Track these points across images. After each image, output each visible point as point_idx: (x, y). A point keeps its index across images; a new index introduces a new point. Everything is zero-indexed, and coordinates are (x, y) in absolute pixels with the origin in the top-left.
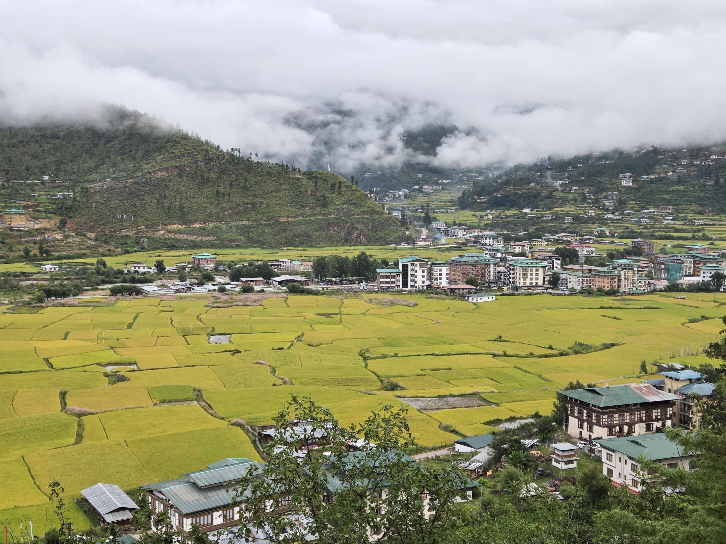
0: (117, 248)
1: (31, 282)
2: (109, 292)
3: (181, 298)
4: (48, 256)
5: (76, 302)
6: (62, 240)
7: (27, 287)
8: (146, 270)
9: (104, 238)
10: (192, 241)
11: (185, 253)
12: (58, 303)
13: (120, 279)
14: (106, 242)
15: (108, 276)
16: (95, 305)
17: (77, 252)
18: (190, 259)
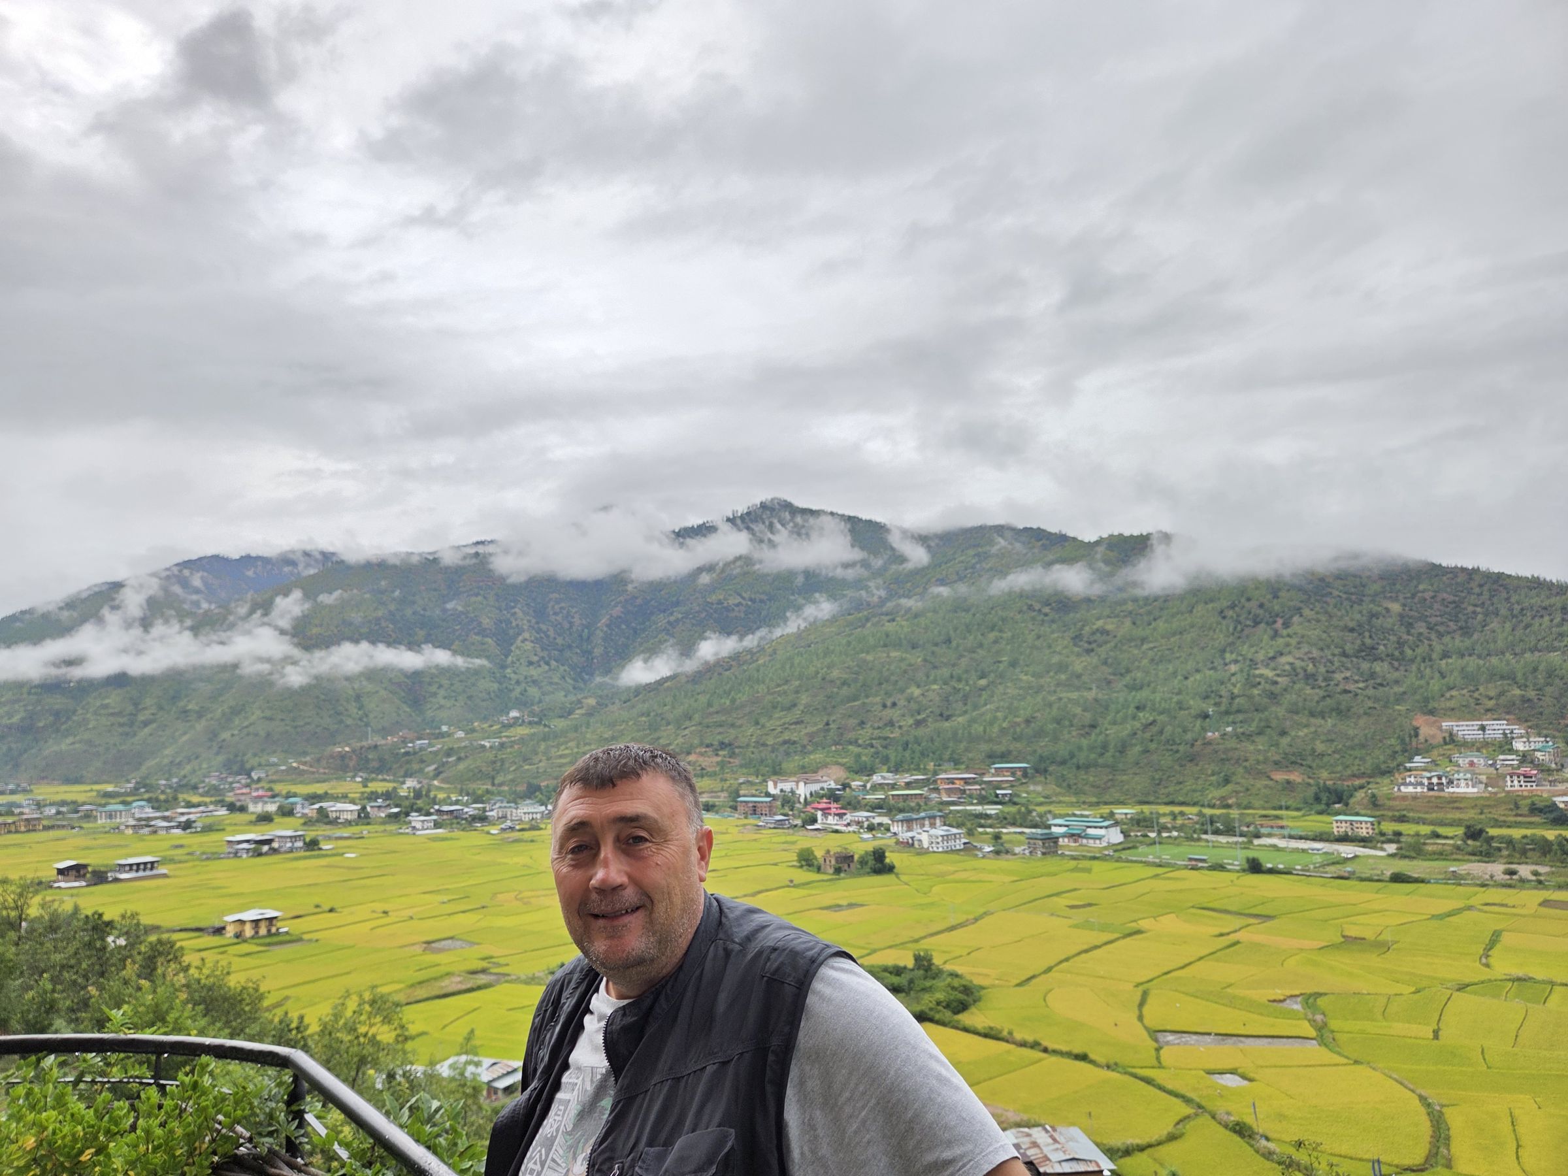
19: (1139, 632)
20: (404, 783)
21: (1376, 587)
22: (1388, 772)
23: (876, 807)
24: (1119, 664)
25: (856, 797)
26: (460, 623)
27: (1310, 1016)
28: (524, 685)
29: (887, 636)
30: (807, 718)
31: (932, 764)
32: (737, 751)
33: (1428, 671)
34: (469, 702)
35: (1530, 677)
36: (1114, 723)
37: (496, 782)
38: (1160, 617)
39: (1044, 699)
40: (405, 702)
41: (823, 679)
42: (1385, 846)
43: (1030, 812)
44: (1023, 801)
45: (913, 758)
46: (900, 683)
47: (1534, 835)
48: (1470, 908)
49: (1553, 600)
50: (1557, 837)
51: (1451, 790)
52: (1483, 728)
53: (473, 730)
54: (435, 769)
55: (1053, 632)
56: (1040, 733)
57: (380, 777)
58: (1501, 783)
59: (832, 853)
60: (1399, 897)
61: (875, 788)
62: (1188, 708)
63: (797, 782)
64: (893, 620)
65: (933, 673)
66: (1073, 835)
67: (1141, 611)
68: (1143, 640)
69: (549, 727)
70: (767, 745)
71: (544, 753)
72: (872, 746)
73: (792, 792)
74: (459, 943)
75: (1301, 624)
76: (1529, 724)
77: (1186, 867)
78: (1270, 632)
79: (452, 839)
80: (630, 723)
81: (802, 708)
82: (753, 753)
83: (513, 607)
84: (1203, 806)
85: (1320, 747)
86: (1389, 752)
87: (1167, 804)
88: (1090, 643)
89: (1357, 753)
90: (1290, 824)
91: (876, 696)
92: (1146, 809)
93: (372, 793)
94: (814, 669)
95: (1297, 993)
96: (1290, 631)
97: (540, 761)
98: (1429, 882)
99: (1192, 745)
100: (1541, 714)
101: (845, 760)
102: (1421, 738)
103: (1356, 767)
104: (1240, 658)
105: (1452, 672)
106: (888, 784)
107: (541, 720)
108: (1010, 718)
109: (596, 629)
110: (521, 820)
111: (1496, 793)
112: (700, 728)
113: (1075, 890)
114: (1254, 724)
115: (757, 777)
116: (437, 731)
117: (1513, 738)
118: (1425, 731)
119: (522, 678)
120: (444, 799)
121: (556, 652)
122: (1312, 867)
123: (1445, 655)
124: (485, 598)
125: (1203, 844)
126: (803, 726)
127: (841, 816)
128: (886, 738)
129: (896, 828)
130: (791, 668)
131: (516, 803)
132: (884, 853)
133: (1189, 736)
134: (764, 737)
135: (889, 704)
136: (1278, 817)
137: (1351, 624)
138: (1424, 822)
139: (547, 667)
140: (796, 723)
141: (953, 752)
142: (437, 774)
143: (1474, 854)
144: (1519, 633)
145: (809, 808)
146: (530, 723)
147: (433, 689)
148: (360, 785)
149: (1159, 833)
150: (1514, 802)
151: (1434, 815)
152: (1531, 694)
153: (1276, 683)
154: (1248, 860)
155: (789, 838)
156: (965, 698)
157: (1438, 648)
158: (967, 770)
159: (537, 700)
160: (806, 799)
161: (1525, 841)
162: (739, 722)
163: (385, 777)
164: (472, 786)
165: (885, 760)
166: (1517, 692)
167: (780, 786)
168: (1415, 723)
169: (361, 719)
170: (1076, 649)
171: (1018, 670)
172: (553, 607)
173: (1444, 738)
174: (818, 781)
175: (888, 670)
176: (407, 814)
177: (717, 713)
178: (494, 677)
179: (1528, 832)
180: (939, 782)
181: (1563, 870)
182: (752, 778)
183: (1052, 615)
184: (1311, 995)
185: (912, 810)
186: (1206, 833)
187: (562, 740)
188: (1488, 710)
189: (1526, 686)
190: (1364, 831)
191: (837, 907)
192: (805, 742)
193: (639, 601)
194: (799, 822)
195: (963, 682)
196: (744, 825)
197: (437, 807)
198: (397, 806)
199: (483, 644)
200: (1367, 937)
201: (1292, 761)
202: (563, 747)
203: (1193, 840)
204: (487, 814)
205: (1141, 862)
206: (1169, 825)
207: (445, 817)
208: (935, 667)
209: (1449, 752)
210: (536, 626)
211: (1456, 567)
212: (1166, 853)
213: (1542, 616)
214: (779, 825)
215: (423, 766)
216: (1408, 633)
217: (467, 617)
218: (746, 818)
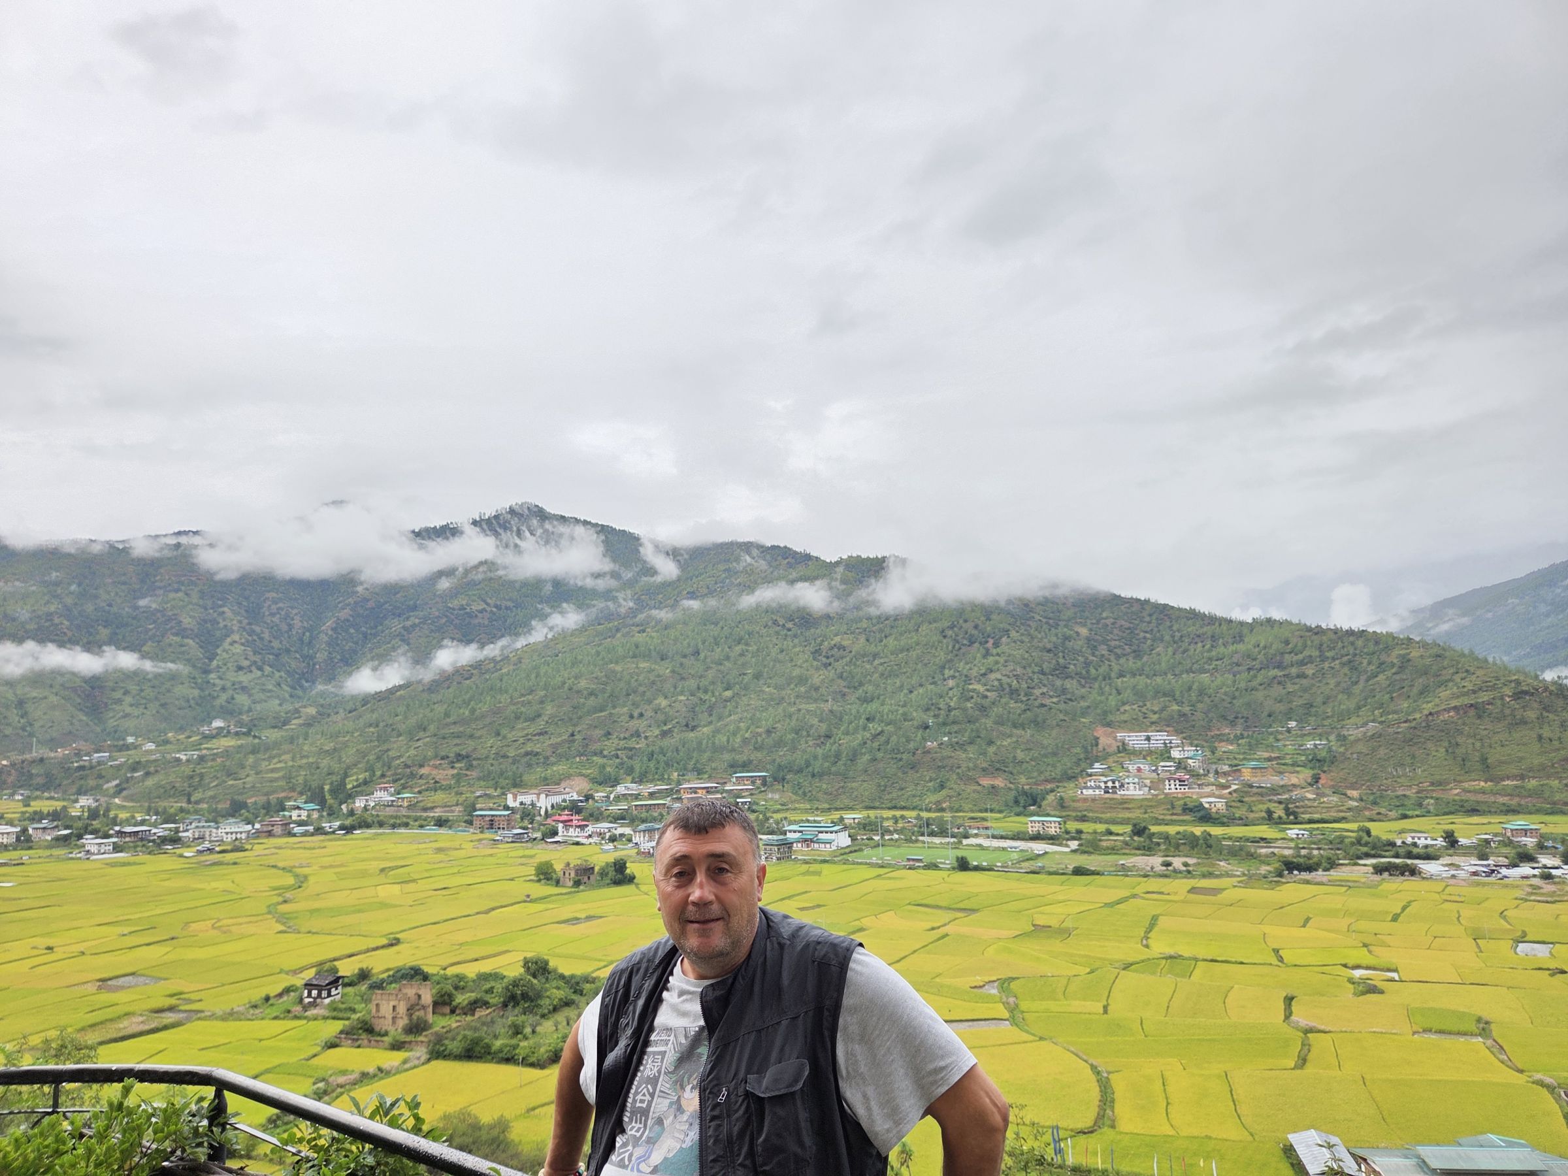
0: (1390, 811)
1: (1272, 850)
2: (1371, 869)
3: (1478, 884)
4: (1296, 818)
5: (1325, 879)
6: (1314, 800)
7: (1267, 856)
8: (1429, 842)
9: (1371, 798)
10: (1504, 804)
11: (1493, 821)
12: (1301, 879)
13: (1391, 853)
14: (1375, 803)
15: (1374, 848)
16: (1349, 885)
17: (1335, 814)
18: (1498, 829)
19: (872, 649)
20: (76, 801)
21: (1069, 613)
22: (1072, 778)
23: (619, 818)
24: (853, 677)
25: (598, 809)
26: (155, 622)
27: (1004, 999)
28: (230, 692)
29: (637, 647)
30: (551, 729)
31: (676, 774)
32: (475, 763)
33: (1107, 689)
34: (163, 711)
35: (1186, 695)
36: (847, 733)
37: (193, 799)
38: (891, 634)
39: (784, 711)
40: (81, 710)
41: (570, 689)
42: (1069, 843)
43: (767, 819)
44: (761, 808)
45: (657, 769)
46: (648, 694)
47: (1185, 831)
48: (1134, 896)
49: (1205, 629)
50: (1202, 833)
51: (1122, 792)
52: (1148, 739)
53: (167, 742)
54: (117, 786)
55: (794, 646)
56: (780, 743)
57: (46, 794)
58: (1161, 786)
59: (572, 866)
60: (1079, 888)
61: (618, 798)
62: (912, 720)
63: (538, 795)
64: (644, 631)
65: (680, 685)
66: (806, 840)
67: (874, 629)
68: (875, 656)
69: (260, 738)
70: (508, 757)
71: (252, 767)
72: (617, 757)
73: (533, 805)
74: (141, 979)
75: (1008, 644)
76: (1184, 735)
77: (905, 867)
78: (983, 651)
79: (135, 864)
80: (356, 735)
81: (546, 718)
82: (492, 765)
83: (221, 606)
84: (921, 810)
85: (1020, 755)
86: (1074, 759)
87: (889, 809)
88: (828, 658)
89: (1049, 760)
90: (994, 825)
91: (624, 706)
92: (872, 813)
93: (35, 813)
94: (560, 679)
95: (994, 978)
96: (999, 650)
97: (248, 776)
98: (1103, 874)
99: (914, 753)
100: (1193, 726)
101: (589, 771)
102: (1100, 747)
103: (1048, 773)
104: (957, 674)
105: (1126, 689)
106: (631, 795)
107: (250, 731)
108: (752, 728)
109: (320, 632)
110: (222, 841)
111: (1156, 795)
112: (434, 739)
113: (806, 892)
114: (967, 734)
115: (496, 790)
116: (121, 743)
117: (1171, 747)
118: (1104, 741)
119: (229, 685)
120: (127, 820)
121: (271, 657)
122: (1010, 863)
123: (1121, 675)
124: (187, 594)
125: (920, 845)
126: (547, 737)
127: (582, 827)
128: (631, 749)
129: (638, 838)
130: (536, 677)
131: (217, 823)
132: (625, 863)
133: (912, 745)
134: (505, 748)
135: (636, 714)
136: (984, 819)
137: (1049, 646)
138: (1101, 821)
139: (259, 673)
140: (540, 734)
141: (697, 761)
142: (119, 790)
143: (1138, 849)
144: (1178, 656)
145: (549, 821)
146: (237, 734)
147: (118, 695)
148: (21, 804)
149: (883, 835)
150: (1170, 802)
151: (1108, 815)
152: (1186, 709)
153: (986, 697)
154: (958, 858)
155: (528, 852)
156: (710, 710)
157: (1116, 668)
158: (710, 778)
159: (246, 708)
160: (546, 811)
161: (1178, 836)
162: (478, 734)
163: (52, 794)
164: (163, 804)
165: (630, 771)
166: (1175, 707)
167: (520, 798)
168: (1095, 734)
169: (23, 729)
170: (815, 663)
171: (762, 682)
172: (270, 606)
173: (1118, 747)
174: (560, 793)
175: (636, 680)
176: (80, 837)
177: (455, 723)
178: (196, 683)
179: (1181, 829)
180: (682, 791)
181: (1205, 861)
182: (490, 791)
183: (795, 630)
184: (1006, 980)
185: (654, 820)
186: (923, 835)
187: (275, 752)
188: (1152, 723)
189: (1183, 703)
190: (1053, 830)
191: (575, 921)
192: (549, 753)
193: (371, 604)
194: (538, 835)
195: (710, 694)
196: (480, 840)
197: (117, 828)
198: (66, 828)
199: (182, 646)
200: (1052, 925)
201: (996, 768)
202: (276, 760)
203: (910, 841)
204: (180, 834)
205: (866, 864)
206: (891, 829)
207: (127, 839)
208: (683, 679)
209: (1122, 760)
210: (247, 627)
211: (1132, 598)
212: (888, 854)
213: (1196, 643)
214: (517, 838)
215: (101, 782)
216: (1093, 655)
217: (163, 616)
218: (482, 832)
